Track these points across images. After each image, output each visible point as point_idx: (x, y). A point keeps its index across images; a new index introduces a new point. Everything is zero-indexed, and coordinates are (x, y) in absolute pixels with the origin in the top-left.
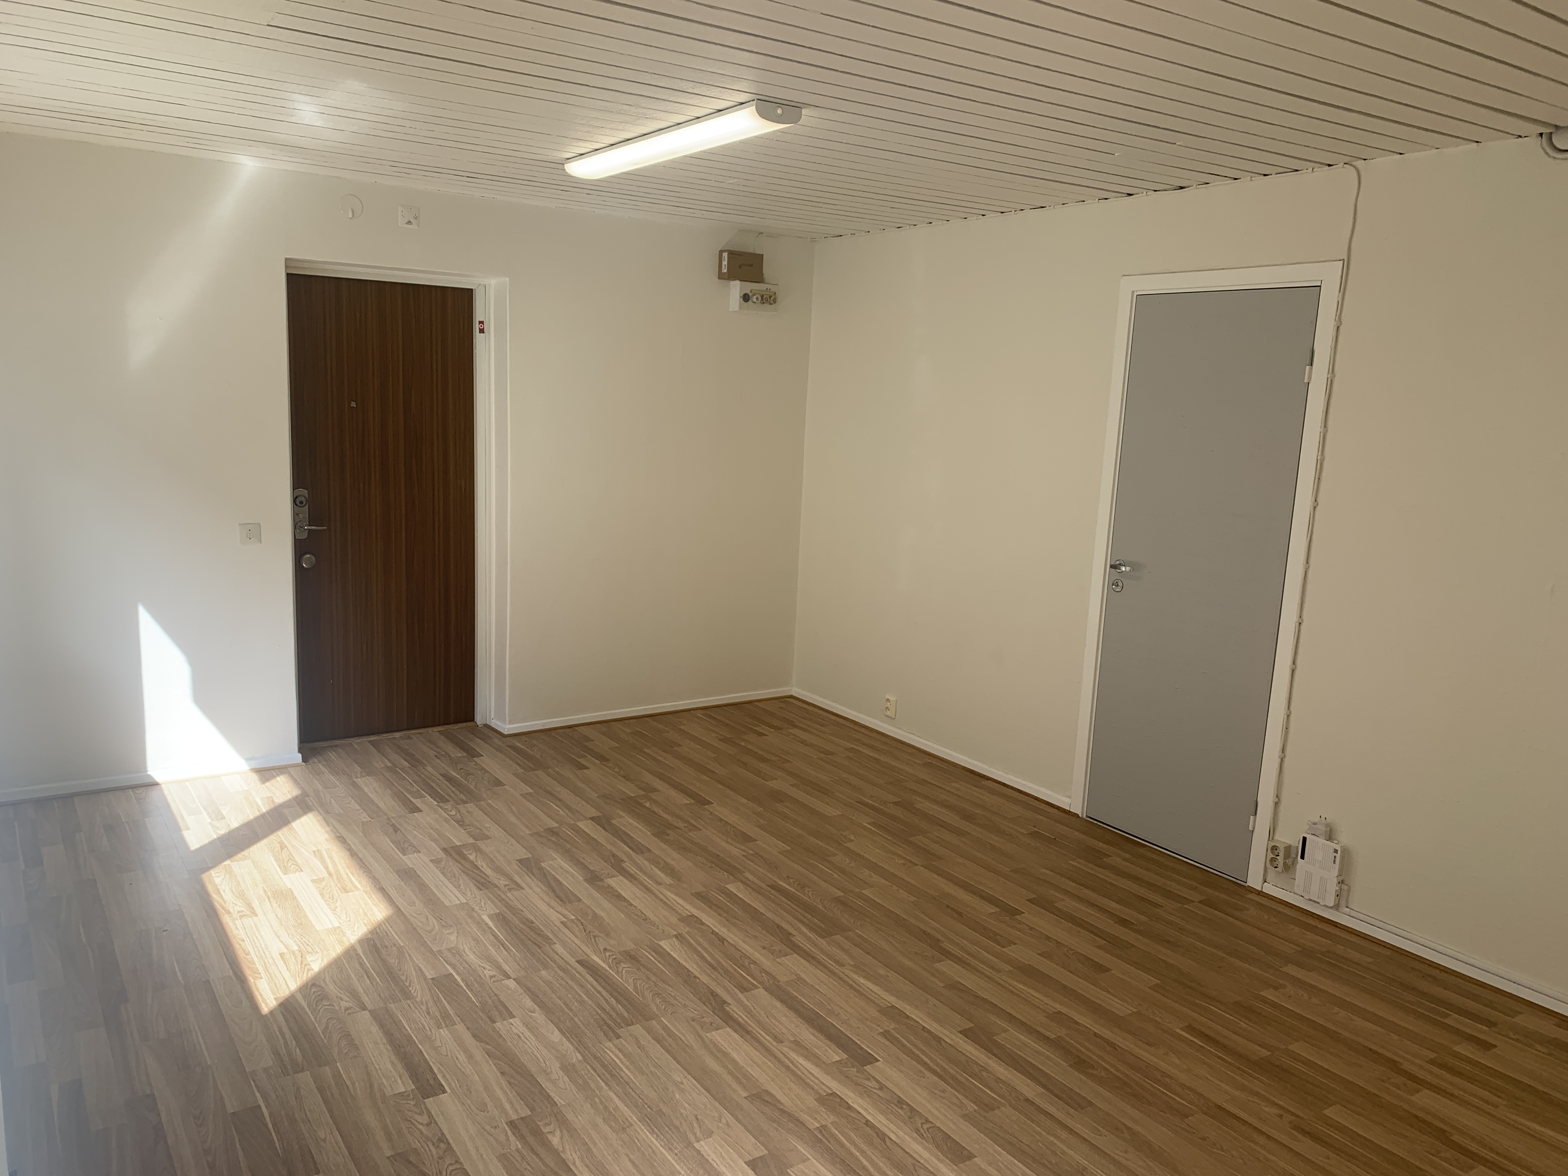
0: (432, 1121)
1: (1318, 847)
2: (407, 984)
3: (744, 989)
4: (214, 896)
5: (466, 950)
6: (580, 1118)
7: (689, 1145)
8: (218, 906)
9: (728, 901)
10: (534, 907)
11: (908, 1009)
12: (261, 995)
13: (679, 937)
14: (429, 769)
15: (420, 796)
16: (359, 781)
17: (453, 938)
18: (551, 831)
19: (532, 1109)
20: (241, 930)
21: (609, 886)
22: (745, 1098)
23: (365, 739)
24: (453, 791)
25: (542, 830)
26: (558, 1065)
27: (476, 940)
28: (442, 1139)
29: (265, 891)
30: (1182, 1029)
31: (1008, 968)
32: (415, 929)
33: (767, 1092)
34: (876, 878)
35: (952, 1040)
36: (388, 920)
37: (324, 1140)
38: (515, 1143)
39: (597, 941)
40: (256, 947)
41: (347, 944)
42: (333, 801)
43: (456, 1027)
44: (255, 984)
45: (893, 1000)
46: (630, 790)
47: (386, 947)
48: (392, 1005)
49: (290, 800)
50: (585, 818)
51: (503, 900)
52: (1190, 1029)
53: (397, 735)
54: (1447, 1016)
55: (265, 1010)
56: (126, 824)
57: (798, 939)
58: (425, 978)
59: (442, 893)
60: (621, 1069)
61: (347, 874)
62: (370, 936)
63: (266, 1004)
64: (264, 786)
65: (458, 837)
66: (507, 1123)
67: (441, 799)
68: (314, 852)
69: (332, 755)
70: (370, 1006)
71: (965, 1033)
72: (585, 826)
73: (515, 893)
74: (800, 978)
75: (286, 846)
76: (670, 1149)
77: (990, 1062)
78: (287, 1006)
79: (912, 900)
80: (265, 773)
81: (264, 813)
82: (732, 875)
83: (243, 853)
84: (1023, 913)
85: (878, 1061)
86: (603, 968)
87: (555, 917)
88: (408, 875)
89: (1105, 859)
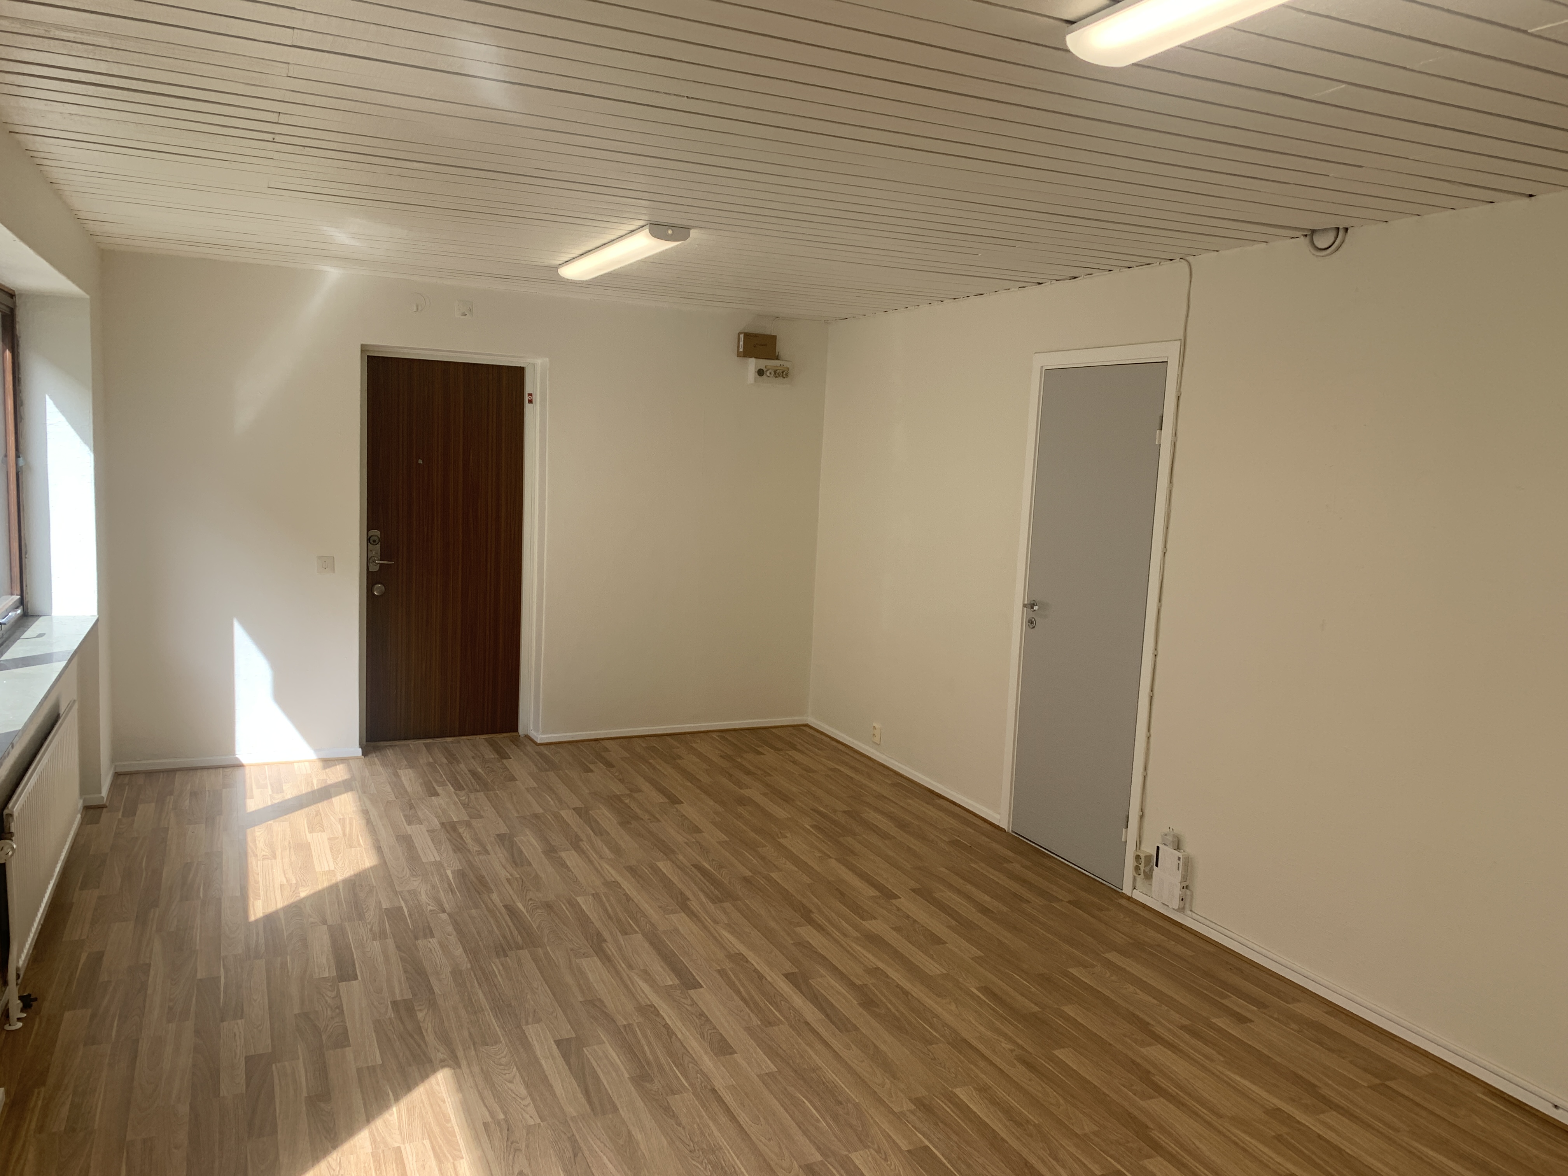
0: (338, 995)
1: (1168, 855)
2: (365, 911)
3: (625, 933)
4: (250, 844)
5: (422, 892)
6: (447, 1003)
7: (519, 1026)
8: (249, 851)
9: (651, 874)
10: (492, 868)
11: (752, 957)
12: (254, 909)
13: (596, 896)
14: (462, 766)
15: (443, 784)
16: (401, 772)
17: (416, 883)
18: (536, 816)
19: (414, 995)
20: (259, 868)
21: (560, 857)
22: (581, 1002)
23: (421, 742)
24: (472, 783)
25: (529, 814)
26: (450, 969)
27: (433, 887)
28: (340, 1007)
29: (290, 843)
30: (977, 989)
31: (856, 934)
32: (390, 876)
33: (601, 1001)
34: (789, 866)
35: (773, 979)
36: (372, 868)
37: (255, 1001)
38: (391, 1014)
39: (528, 893)
40: (266, 879)
41: (334, 881)
42: (373, 785)
43: (387, 940)
44: (253, 902)
45: (743, 949)
46: (618, 789)
47: (362, 886)
48: (346, 924)
49: (340, 782)
50: (569, 808)
51: (469, 861)
52: (986, 990)
53: (449, 739)
54: (1225, 997)
55: (252, 918)
56: (207, 792)
57: (694, 905)
58: (380, 908)
59: (425, 853)
60: (496, 977)
61: (358, 836)
62: (354, 878)
63: (255, 915)
64: (324, 771)
65: (456, 815)
66: (391, 1002)
67: (458, 787)
68: (340, 819)
69: (389, 753)
70: (330, 922)
71: (788, 976)
72: (567, 814)
73: (482, 857)
74: (676, 929)
75: (320, 814)
76: (503, 1028)
77: (794, 996)
78: (270, 919)
79: (808, 882)
80: (328, 762)
81: (315, 790)
82: (666, 855)
83: (286, 817)
84: (900, 898)
85: (701, 987)
86: (521, 911)
87: (503, 874)
88: (406, 841)
89: (1005, 865)
